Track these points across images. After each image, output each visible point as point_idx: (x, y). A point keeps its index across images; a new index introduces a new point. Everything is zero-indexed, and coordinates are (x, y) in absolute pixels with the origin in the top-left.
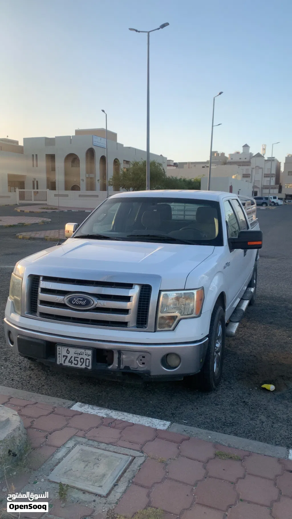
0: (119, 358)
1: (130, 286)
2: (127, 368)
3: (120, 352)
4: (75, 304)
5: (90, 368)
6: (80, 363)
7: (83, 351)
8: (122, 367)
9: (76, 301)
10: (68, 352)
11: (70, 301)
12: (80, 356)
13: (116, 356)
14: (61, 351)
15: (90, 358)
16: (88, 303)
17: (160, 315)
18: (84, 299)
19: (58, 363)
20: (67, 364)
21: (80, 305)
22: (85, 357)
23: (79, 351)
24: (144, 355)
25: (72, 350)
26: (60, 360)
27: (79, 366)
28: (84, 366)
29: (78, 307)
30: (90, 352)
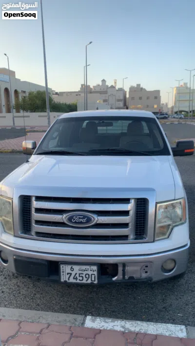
0: (124, 271)
1: (126, 201)
2: (131, 278)
3: (124, 265)
4: (76, 223)
5: (96, 282)
6: (85, 279)
7: (88, 267)
8: (127, 277)
9: (77, 219)
10: (72, 269)
11: (70, 219)
12: (85, 273)
13: (120, 269)
14: (65, 269)
15: (96, 273)
16: (89, 220)
17: (158, 225)
18: (84, 217)
19: (62, 280)
20: (72, 280)
21: (81, 223)
22: (90, 273)
23: (84, 267)
24: (146, 265)
25: (76, 268)
26: (64, 278)
27: (84, 281)
28: (89, 281)
29: (78, 224)
30: (95, 268)
